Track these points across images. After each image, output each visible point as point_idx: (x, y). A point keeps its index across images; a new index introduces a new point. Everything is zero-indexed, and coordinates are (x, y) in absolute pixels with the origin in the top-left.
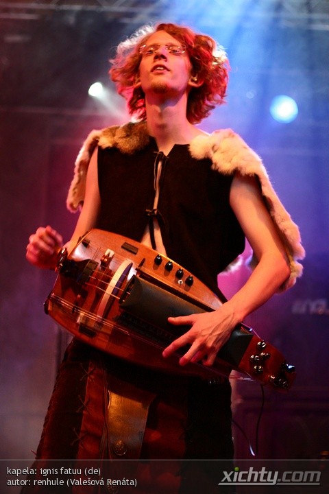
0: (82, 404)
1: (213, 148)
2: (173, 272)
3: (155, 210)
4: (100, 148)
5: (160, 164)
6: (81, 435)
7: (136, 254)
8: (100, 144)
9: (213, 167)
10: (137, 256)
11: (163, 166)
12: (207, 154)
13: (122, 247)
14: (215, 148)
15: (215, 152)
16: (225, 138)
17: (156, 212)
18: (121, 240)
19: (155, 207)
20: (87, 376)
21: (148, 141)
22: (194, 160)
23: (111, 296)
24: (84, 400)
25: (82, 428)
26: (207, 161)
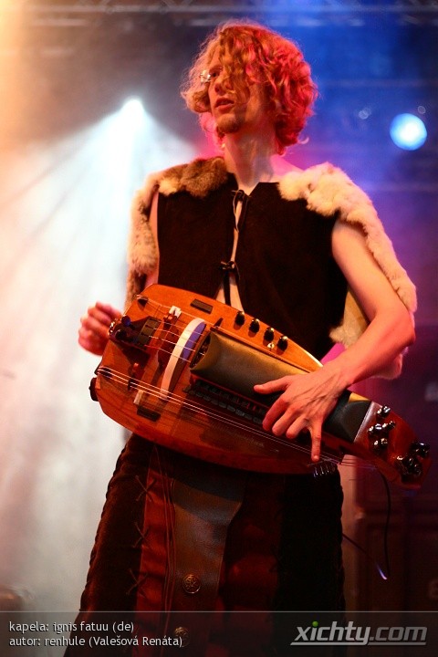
0: (140, 535)
1: (309, 186)
2: (261, 334)
3: (232, 263)
4: (161, 195)
5: (239, 205)
6: (141, 578)
7: (209, 313)
8: (161, 189)
9: (309, 207)
10: (211, 315)
11: (243, 207)
12: (301, 193)
13: (192, 305)
14: (312, 187)
15: (312, 191)
16: (323, 174)
17: (233, 266)
18: (190, 296)
19: (233, 259)
20: (145, 493)
21: (225, 178)
22: (285, 201)
23: (179, 359)
24: (141, 528)
25: (142, 569)
26: (302, 202)
